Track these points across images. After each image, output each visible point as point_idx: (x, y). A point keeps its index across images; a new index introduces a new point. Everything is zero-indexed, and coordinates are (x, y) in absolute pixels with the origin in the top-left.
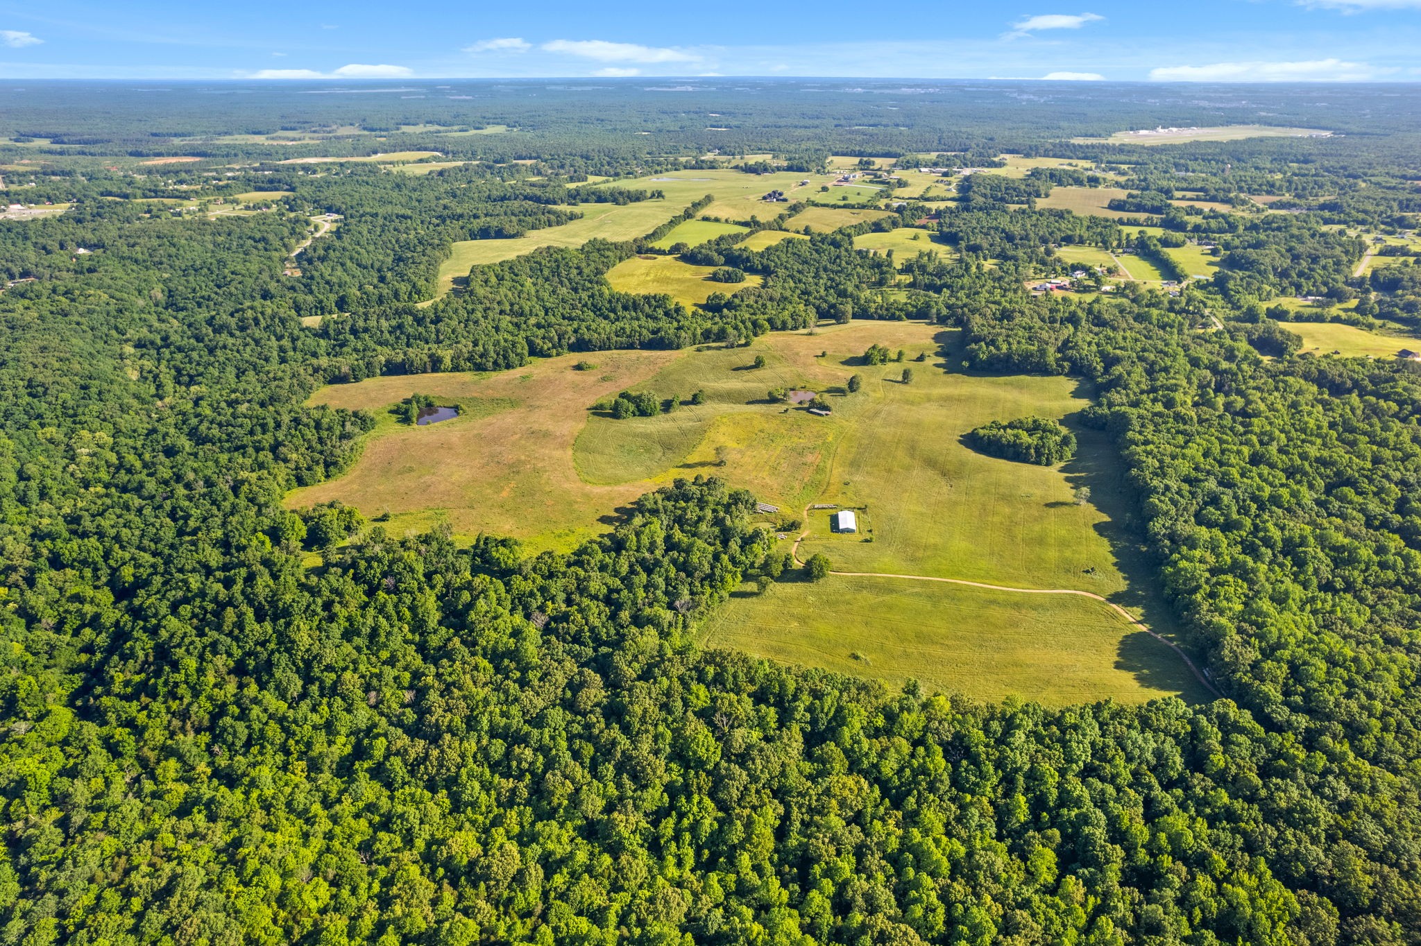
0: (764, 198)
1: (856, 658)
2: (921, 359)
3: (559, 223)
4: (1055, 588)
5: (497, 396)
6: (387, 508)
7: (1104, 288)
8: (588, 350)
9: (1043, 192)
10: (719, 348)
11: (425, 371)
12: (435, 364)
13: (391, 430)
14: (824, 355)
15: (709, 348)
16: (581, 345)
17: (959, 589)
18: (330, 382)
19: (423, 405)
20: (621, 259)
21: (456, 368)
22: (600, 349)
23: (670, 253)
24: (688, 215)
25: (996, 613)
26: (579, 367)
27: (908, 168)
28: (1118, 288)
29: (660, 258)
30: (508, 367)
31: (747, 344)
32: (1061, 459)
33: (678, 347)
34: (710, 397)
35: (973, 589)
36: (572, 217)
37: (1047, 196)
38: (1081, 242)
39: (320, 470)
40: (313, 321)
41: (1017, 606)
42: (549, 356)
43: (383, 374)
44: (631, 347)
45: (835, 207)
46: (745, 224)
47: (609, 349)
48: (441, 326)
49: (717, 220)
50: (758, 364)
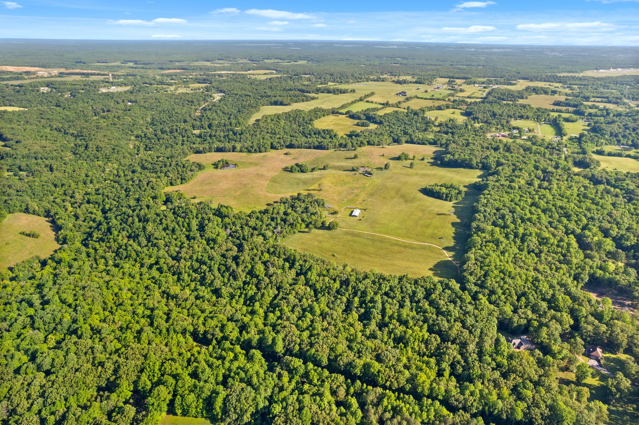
0: (397, 94)
1: (334, 256)
2: (423, 159)
3: (307, 101)
4: (424, 242)
5: (252, 162)
6: (195, 195)
7: (523, 138)
8: (293, 148)
9: (525, 96)
10: (343, 151)
11: (230, 151)
12: (234, 149)
13: (210, 171)
14: (383, 155)
15: (340, 150)
16: (291, 146)
17: (385, 238)
18: (195, 153)
19: (224, 163)
20: (324, 116)
21: (241, 151)
22: (298, 148)
23: (345, 114)
24: (361, 100)
25: (396, 248)
26: (286, 154)
27: (469, 84)
28: (529, 137)
29: (341, 116)
30: (260, 152)
31: (355, 150)
32: (456, 199)
33: (328, 149)
34: (331, 168)
35: (390, 239)
36: (313, 99)
37: (527, 98)
38: (527, 118)
39: (179, 181)
40: (197, 132)
41: (405, 247)
42: (278, 149)
43: (215, 151)
44: (310, 148)
45: (426, 99)
46: (383, 104)
47: (301, 148)
48: (242, 136)
49: (372, 102)
50: (355, 157)
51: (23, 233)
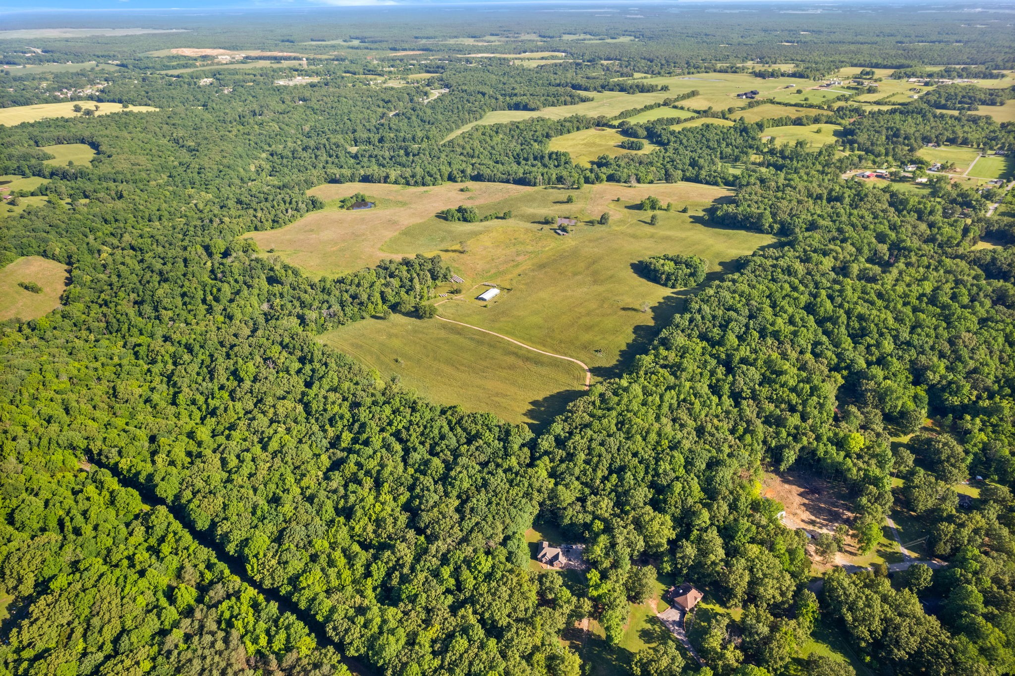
0: (738, 95)
1: (397, 361)
2: (685, 211)
3: (571, 103)
4: (566, 355)
5: (401, 200)
6: (273, 246)
7: (919, 180)
8: (481, 181)
9: (998, 100)
10: (559, 189)
11: (379, 182)
12: (386, 179)
13: (332, 212)
14: (618, 200)
15: (553, 188)
16: (478, 178)
17: (501, 341)
18: (329, 182)
19: (360, 200)
20: (578, 129)
21: (396, 182)
22: (489, 181)
23: (618, 127)
24: (665, 104)
25: (511, 360)
26: (462, 190)
27: (900, 78)
28: (931, 181)
29: (609, 130)
30: (424, 185)
31: (578, 188)
33: (535, 185)
34: (516, 216)
35: (509, 343)
36: (583, 100)
37: (1002, 104)
38: (965, 142)
39: (268, 224)
40: (354, 150)
41: (527, 359)
42: (456, 182)
43: (360, 181)
44: (508, 182)
45: (786, 105)
46: (698, 112)
47: (494, 181)
48: (416, 158)
49: (682, 108)
50: (569, 201)
51: (21, 285)
